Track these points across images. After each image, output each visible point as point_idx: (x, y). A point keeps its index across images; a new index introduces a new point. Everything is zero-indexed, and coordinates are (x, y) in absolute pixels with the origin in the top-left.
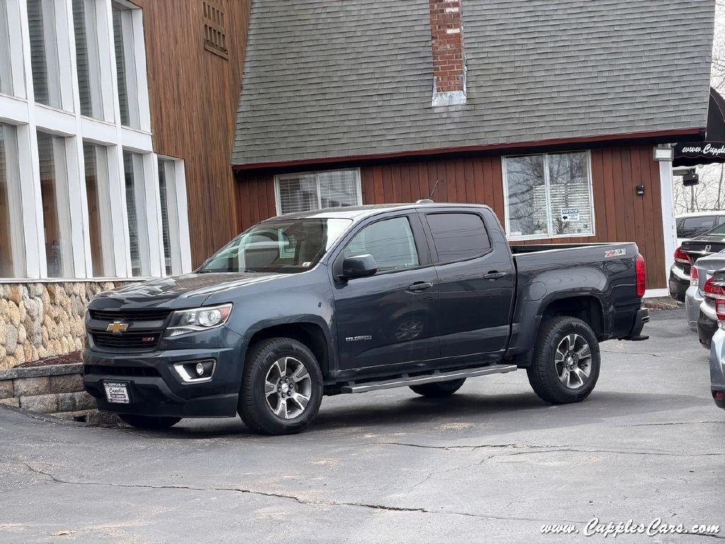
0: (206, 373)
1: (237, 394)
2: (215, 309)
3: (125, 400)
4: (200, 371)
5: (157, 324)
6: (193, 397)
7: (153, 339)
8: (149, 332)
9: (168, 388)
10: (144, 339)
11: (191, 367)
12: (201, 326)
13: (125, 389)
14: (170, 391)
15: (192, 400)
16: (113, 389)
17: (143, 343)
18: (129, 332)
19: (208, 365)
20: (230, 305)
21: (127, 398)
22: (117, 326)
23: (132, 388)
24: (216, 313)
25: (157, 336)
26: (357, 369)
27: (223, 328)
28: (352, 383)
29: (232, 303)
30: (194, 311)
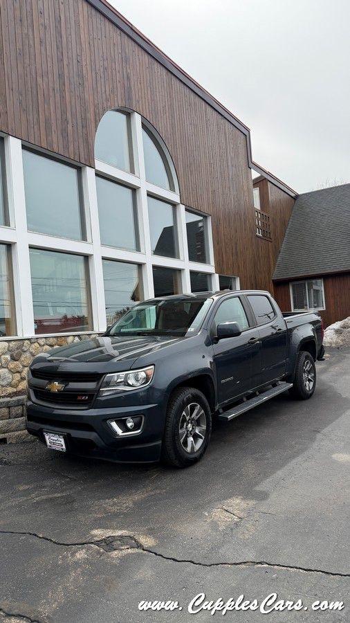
0: (136, 427)
1: (160, 442)
2: (141, 371)
3: (62, 449)
4: (130, 425)
5: (91, 385)
7: (87, 397)
8: (84, 392)
9: (102, 441)
10: (79, 398)
11: (122, 424)
12: (129, 385)
13: (62, 440)
14: (103, 444)
16: (52, 438)
17: (78, 400)
18: (65, 391)
19: (137, 419)
20: (152, 367)
21: (64, 447)
22: (56, 386)
23: (68, 439)
24: (142, 375)
25: (91, 396)
26: (226, 401)
27: (148, 387)
28: (221, 411)
29: (154, 365)
30: (122, 374)
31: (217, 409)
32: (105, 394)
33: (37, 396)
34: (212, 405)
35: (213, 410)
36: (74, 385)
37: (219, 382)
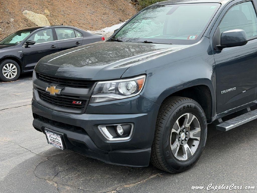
0: (126, 134)
1: (149, 149)
2: (132, 81)
3: (60, 147)
4: (120, 131)
5: (83, 91)
6: (113, 150)
7: (81, 102)
8: (78, 97)
9: (93, 143)
10: (74, 102)
11: (112, 128)
12: (120, 94)
13: (60, 139)
14: (95, 146)
15: (113, 152)
16: (51, 136)
17: (73, 104)
18: (61, 95)
19: (126, 127)
20: (144, 76)
21: (62, 145)
22: (54, 90)
23: (65, 139)
24: (132, 83)
25: (84, 102)
26: (226, 112)
27: (139, 96)
28: (220, 120)
29: (146, 74)
30: (114, 82)
31: (214, 119)
32: (97, 101)
33: (40, 96)
34: (209, 115)
35: (209, 120)
36: (70, 90)
37: (218, 92)
